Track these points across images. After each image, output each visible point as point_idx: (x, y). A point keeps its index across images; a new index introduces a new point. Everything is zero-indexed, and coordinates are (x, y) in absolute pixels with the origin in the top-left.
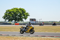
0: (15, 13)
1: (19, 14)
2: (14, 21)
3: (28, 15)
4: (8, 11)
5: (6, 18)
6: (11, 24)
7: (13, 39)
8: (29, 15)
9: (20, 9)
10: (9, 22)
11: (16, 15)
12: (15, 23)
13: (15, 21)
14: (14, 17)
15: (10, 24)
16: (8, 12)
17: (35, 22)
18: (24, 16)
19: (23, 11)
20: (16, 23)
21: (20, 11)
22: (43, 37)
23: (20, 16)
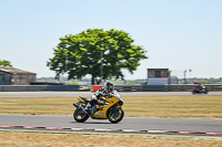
0: (92, 48)
1: (107, 52)
2: (89, 76)
3: (139, 55)
4: (69, 40)
5: (60, 65)
6: (78, 86)
7: (87, 145)
8: (146, 54)
9: (113, 34)
10: (71, 82)
11: (97, 55)
12: (93, 83)
13: (94, 76)
14: (91, 63)
15: (75, 88)
16: (68, 46)
17: (166, 79)
18: (127, 58)
19: (123, 41)
20: (98, 83)
21: (111, 41)
22: (196, 138)
23: (112, 58)
